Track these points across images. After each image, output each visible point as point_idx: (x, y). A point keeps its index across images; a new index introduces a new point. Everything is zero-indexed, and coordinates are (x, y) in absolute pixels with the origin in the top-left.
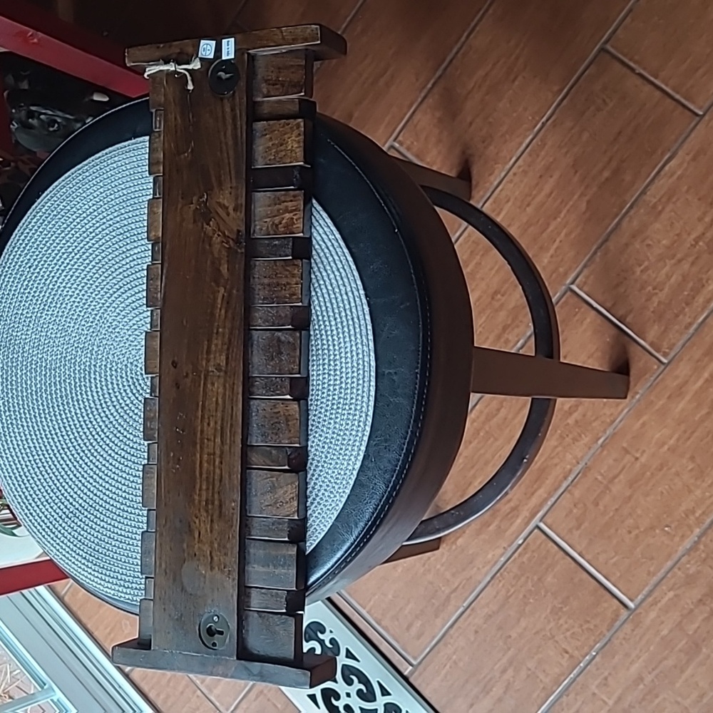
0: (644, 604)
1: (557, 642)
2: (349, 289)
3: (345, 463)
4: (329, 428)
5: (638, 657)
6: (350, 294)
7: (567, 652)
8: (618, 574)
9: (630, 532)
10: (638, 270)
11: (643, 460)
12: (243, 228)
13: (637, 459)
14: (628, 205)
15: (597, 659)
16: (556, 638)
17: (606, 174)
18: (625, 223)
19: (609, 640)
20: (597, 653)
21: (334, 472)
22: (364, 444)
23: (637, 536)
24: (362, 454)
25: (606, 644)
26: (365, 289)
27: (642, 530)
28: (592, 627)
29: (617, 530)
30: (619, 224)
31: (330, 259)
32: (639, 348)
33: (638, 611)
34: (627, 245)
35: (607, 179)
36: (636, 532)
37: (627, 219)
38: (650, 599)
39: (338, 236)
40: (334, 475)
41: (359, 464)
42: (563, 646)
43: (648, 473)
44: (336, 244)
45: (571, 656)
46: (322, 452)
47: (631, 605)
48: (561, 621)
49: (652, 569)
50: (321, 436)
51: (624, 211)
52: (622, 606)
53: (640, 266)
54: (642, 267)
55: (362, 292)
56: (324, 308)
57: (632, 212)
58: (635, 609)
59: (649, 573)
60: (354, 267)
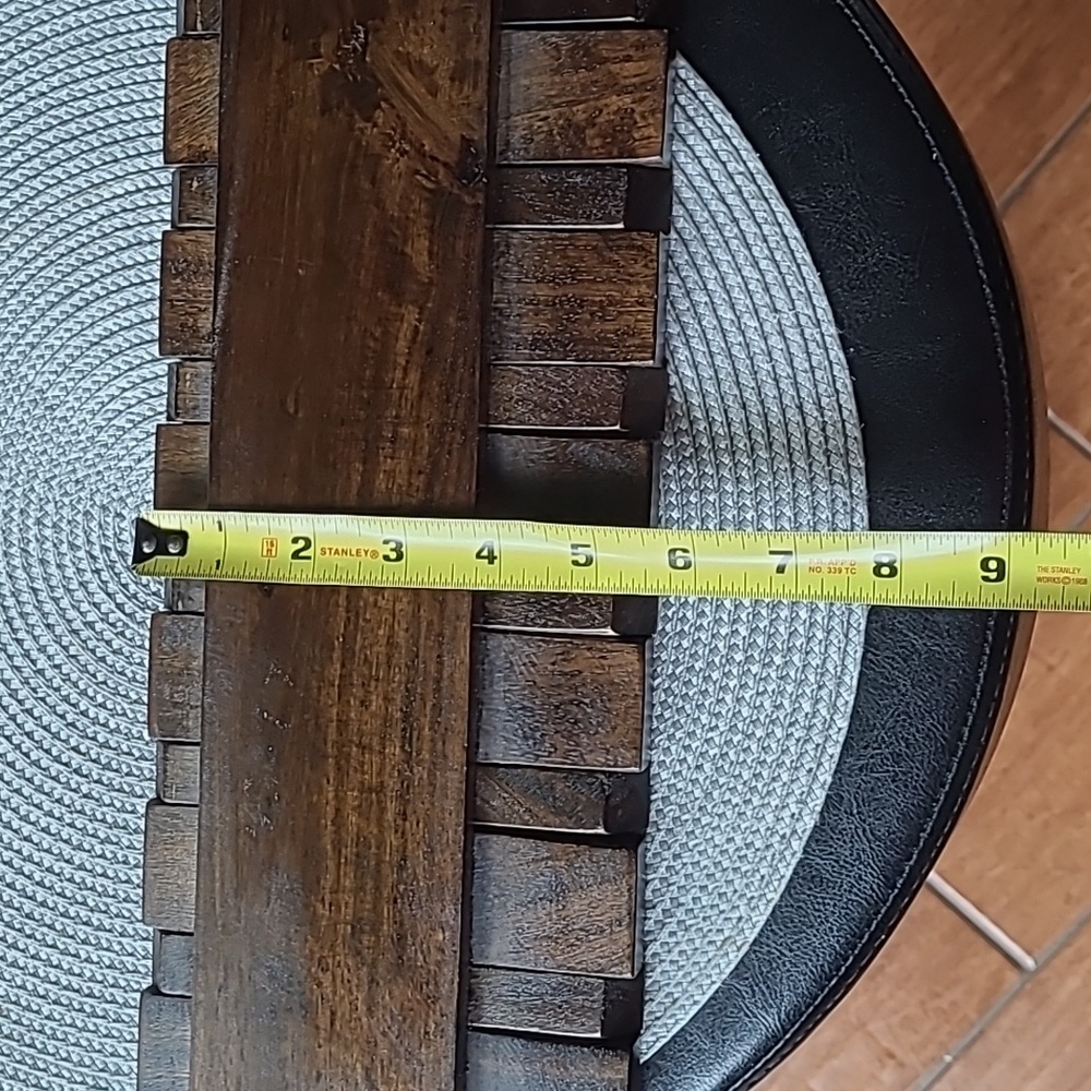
0: (1056, 962)
1: (870, 1035)
2: (788, 319)
3: (770, 818)
4: (717, 715)
5: (1041, 1068)
6: (793, 334)
7: (891, 1056)
8: (1004, 900)
9: (1031, 816)
10: (1067, 280)
11: (1064, 670)
12: (479, 135)
13: (1051, 668)
14: (1049, 146)
15: (956, 1070)
16: (871, 1027)
17: (1005, 77)
18: (1041, 183)
19: (982, 1033)
20: (956, 1059)
21: (730, 840)
22: (829, 766)
23: (1046, 824)
24: (820, 795)
25: (974, 1040)
26: (839, 322)
27: (1057, 811)
28: (945, 1006)
29: (1004, 811)
30: (1027, 183)
31: (730, 231)
32: (1063, 441)
33: (1044, 975)
34: (1044, 228)
35: (1006, 89)
36: (1045, 815)
37: (1045, 174)
38: (1068, 953)
39: (756, 164)
40: (731, 848)
41: (809, 822)
42: (885, 1044)
43: (1074, 699)
44: (749, 189)
45: (901, 1065)
46: (694, 782)
47: (1029, 963)
48: (882, 994)
49: (1075, 892)
50: (691, 735)
51: (1040, 156)
52: (1008, 965)
53: (1073, 271)
54: (1075, 275)
55: (831, 329)
56: (707, 373)
57: (1057, 160)
58: (1037, 971)
59: (1068, 899)
60: (804, 255)
